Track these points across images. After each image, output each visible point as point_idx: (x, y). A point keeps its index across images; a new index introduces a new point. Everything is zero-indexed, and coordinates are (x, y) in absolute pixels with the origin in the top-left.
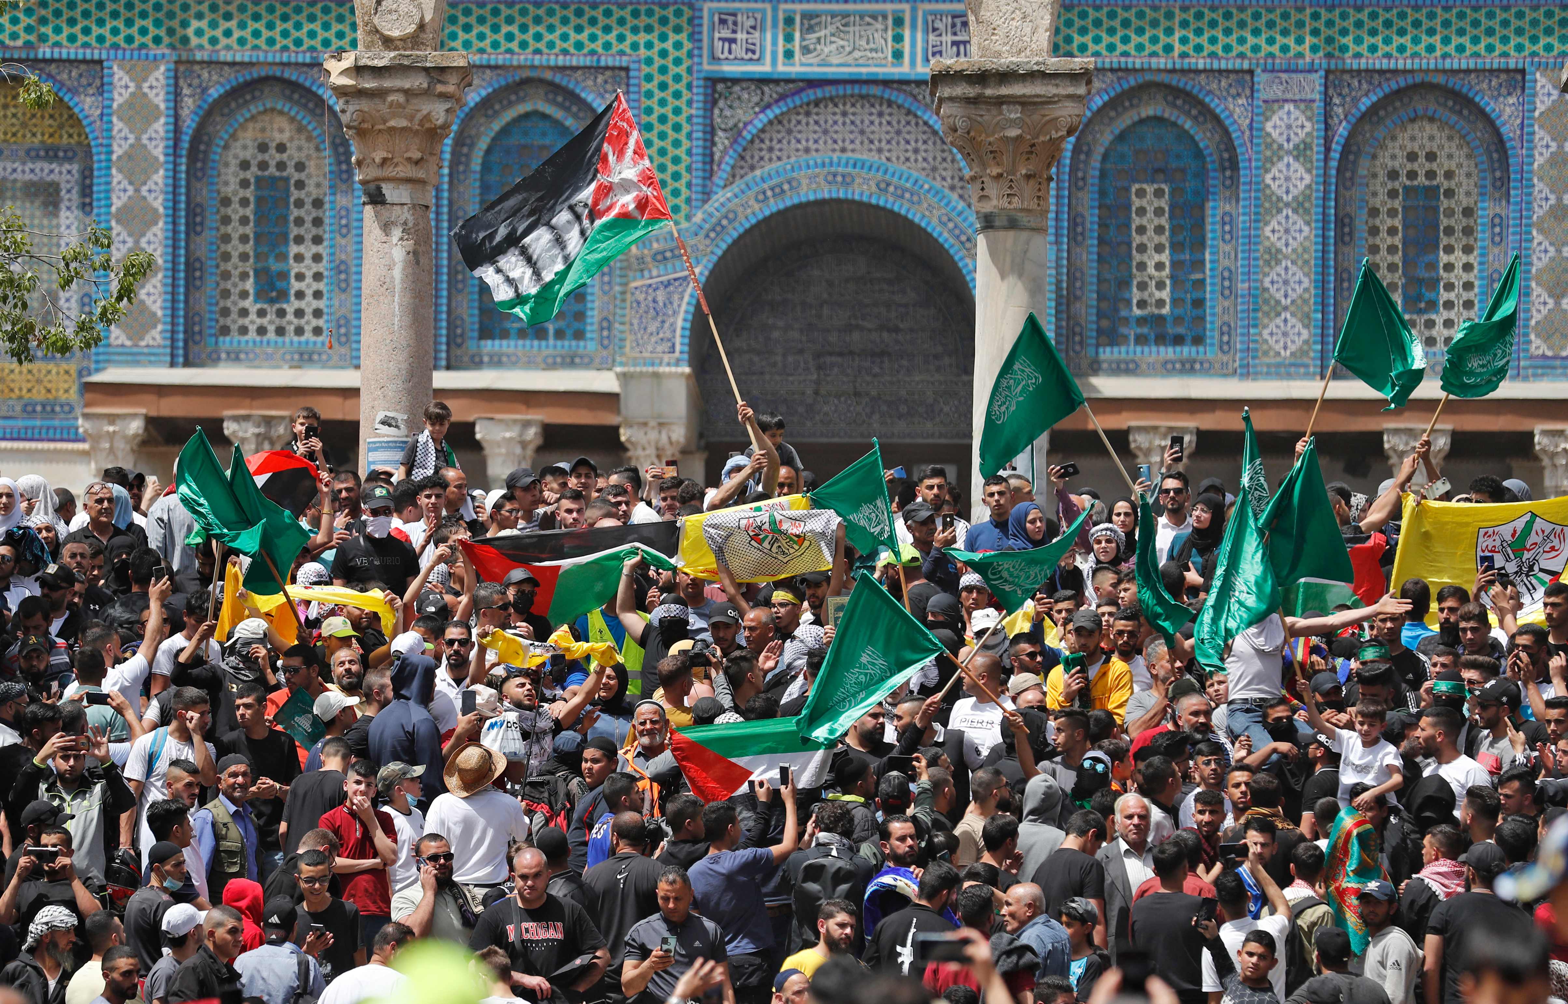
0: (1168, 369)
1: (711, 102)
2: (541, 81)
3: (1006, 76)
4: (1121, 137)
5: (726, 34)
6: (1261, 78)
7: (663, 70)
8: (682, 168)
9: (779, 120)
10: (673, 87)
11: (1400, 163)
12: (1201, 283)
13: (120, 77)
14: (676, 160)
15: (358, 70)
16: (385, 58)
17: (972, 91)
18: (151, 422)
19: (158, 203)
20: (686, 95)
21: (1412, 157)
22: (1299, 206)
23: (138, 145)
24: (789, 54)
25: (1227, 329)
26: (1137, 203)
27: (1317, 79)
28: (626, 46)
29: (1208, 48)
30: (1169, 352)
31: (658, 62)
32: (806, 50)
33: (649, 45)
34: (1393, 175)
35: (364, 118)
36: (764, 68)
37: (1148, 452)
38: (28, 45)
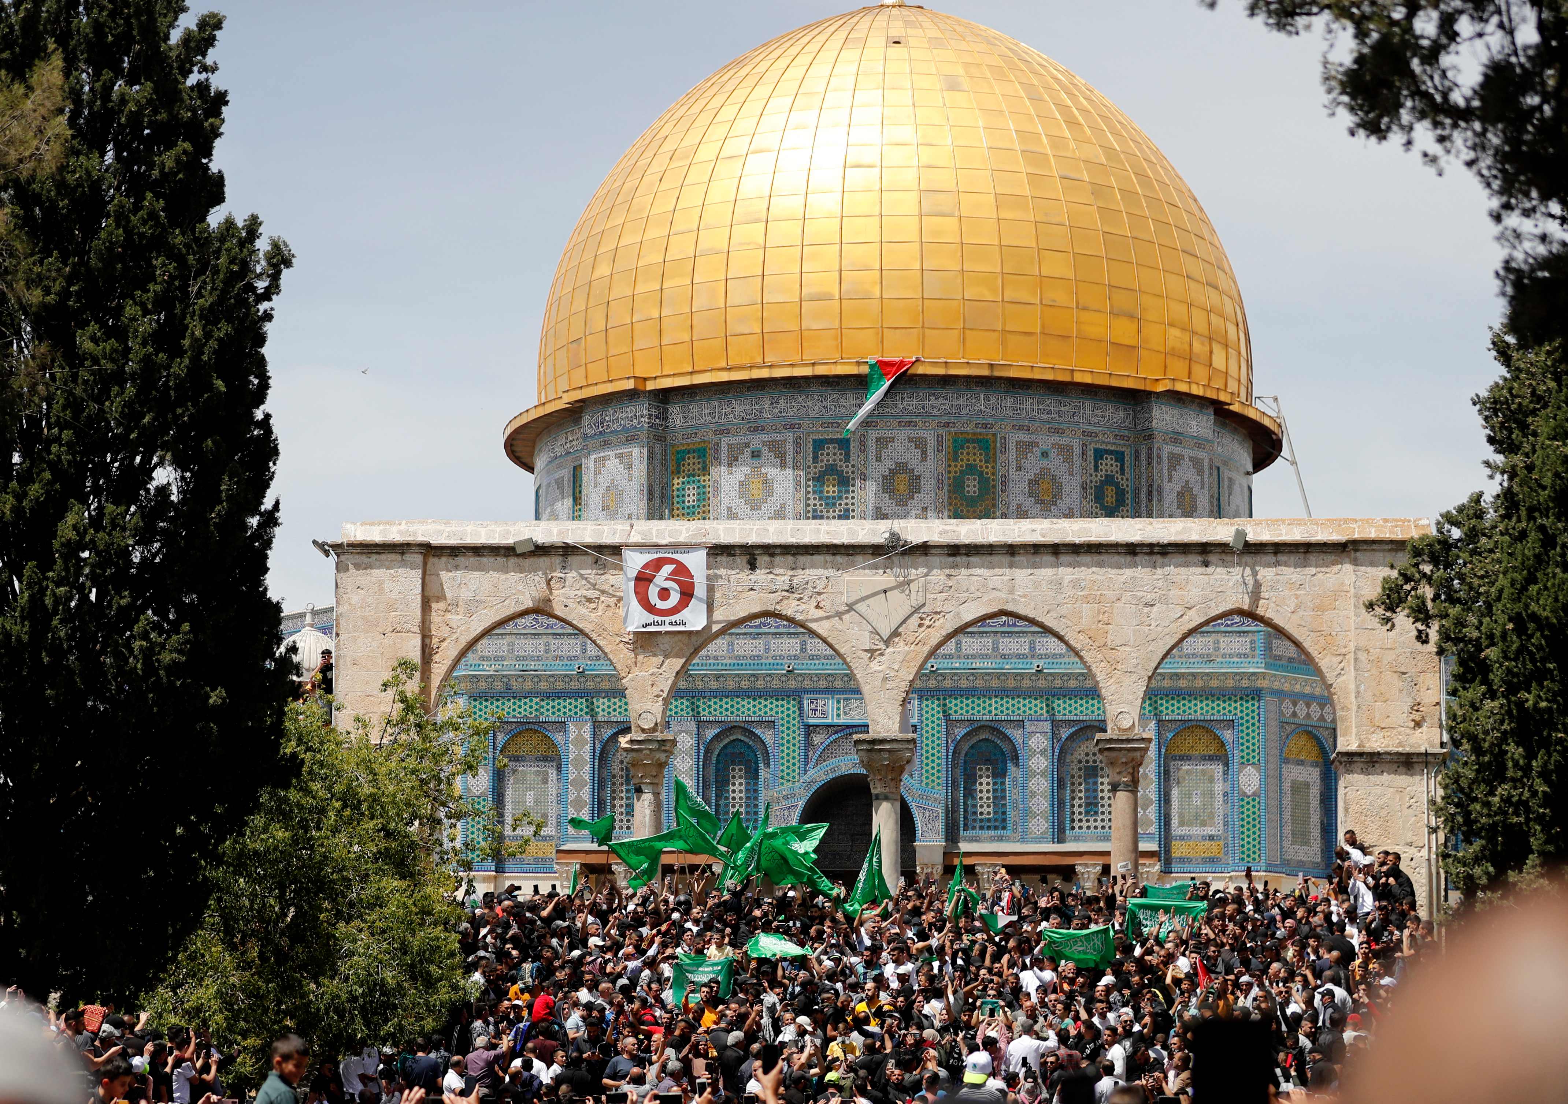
0: (992, 839)
1: (808, 735)
2: (740, 727)
3: (882, 741)
4: (972, 747)
5: (813, 707)
6: (1027, 723)
7: (788, 722)
8: (796, 761)
9: (835, 741)
10: (792, 729)
11: (1082, 757)
12: (1004, 805)
13: (572, 727)
14: (794, 758)
15: (632, 742)
16: (642, 737)
17: (869, 747)
18: (583, 865)
19: (587, 777)
20: (798, 732)
21: (1087, 754)
22: (1043, 774)
23: (579, 755)
24: (838, 715)
25: (1015, 824)
26: (979, 773)
27: (1049, 724)
28: (773, 713)
29: (1006, 712)
30: (992, 833)
31: (786, 719)
32: (845, 713)
33: (782, 712)
34: (1080, 762)
35: (634, 759)
36: (828, 721)
37: (983, 874)
38: (536, 716)
